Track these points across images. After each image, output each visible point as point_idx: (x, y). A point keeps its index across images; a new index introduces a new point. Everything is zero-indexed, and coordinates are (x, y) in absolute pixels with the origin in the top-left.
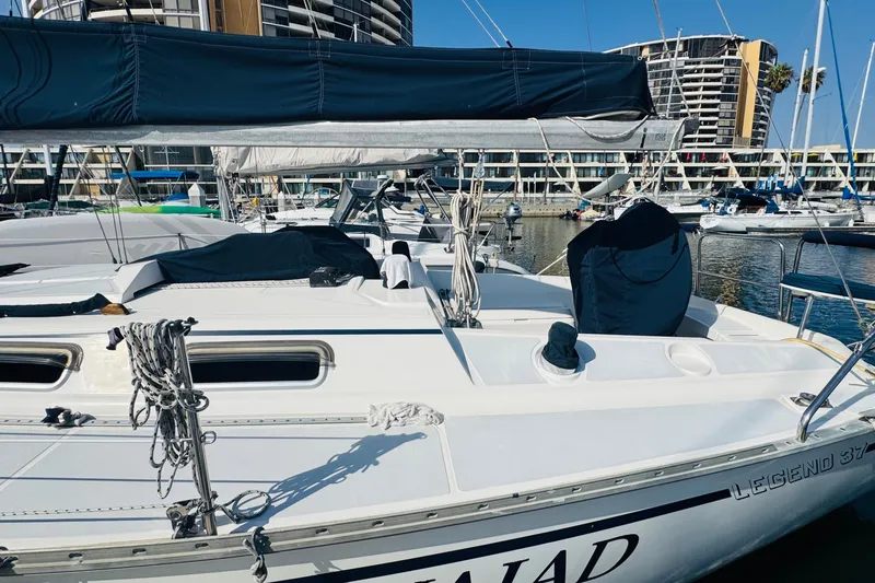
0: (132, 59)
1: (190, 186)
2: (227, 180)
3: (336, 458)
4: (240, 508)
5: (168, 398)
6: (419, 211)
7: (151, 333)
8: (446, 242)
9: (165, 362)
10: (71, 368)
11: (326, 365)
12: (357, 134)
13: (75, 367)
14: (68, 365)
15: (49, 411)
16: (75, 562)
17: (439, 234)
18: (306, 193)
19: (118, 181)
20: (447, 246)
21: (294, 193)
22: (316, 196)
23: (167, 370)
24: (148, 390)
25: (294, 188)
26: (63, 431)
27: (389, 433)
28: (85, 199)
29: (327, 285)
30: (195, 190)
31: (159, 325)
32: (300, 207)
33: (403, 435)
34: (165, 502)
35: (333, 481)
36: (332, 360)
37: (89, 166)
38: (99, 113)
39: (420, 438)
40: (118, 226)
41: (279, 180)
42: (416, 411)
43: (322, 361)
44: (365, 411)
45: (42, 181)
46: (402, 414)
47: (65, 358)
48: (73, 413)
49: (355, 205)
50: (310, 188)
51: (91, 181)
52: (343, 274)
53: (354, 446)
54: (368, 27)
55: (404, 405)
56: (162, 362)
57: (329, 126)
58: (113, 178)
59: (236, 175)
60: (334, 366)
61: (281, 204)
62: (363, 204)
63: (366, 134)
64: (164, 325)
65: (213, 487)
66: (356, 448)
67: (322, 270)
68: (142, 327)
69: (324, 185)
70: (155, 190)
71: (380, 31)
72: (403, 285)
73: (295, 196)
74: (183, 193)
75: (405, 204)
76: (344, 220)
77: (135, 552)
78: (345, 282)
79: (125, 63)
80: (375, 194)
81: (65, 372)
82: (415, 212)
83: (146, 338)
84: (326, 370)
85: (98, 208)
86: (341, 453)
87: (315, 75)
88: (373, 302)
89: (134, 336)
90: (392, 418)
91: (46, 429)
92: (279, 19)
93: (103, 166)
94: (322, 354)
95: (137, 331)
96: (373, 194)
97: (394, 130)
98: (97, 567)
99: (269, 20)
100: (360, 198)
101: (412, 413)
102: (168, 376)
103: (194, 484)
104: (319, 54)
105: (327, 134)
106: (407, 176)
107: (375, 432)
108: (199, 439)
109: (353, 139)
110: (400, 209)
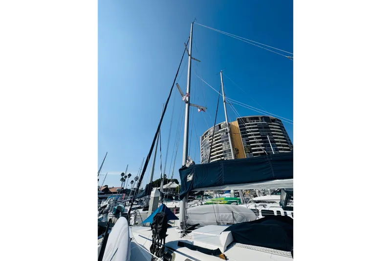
30: (232, 191)
38: (216, 183)
40: (217, 208)
57: (278, 181)
79: (220, 170)
92: (247, 140)
99: (244, 141)
104: (268, 159)
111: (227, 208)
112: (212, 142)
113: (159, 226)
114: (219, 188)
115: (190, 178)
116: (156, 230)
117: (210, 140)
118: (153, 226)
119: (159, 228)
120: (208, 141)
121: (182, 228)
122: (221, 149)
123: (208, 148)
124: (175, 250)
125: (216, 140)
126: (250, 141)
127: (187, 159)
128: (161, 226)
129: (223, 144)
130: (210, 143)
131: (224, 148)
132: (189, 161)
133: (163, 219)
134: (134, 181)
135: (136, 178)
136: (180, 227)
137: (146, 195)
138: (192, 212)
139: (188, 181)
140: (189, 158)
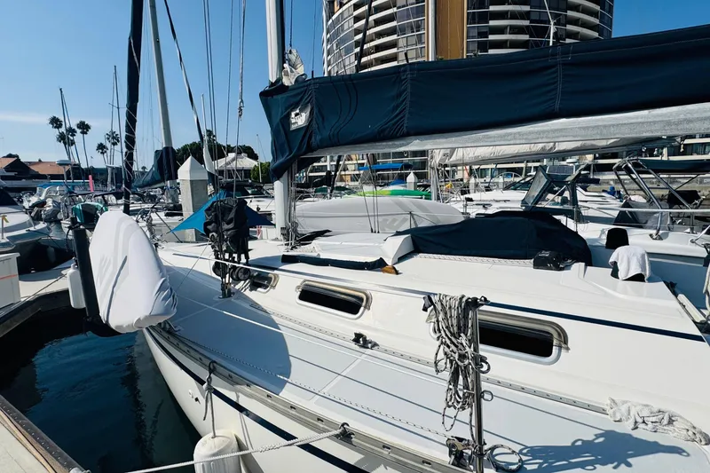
0: (405, 90)
1: (407, 175)
2: (438, 170)
3: (579, 443)
4: (497, 458)
5: (462, 357)
6: (609, 193)
7: (455, 303)
8: (650, 228)
9: (462, 328)
10: (365, 307)
11: (560, 347)
12: (594, 127)
13: (367, 307)
14: (364, 304)
15: (356, 334)
16: (385, 452)
17: (642, 219)
18: (492, 177)
19: (362, 172)
20: (654, 232)
21: (482, 177)
22: (501, 180)
23: (462, 335)
24: (449, 347)
25: (482, 173)
26: (363, 350)
27: (635, 434)
28: (342, 184)
29: (550, 269)
30: (411, 178)
31: (461, 299)
32: (488, 189)
33: (656, 443)
34: (447, 433)
35: (582, 465)
36: (566, 342)
37: (347, 162)
38: (383, 131)
39: (680, 453)
41: (470, 167)
42: (671, 422)
43: (555, 342)
44: (604, 402)
45: (324, 174)
46: (654, 419)
47: (361, 299)
48: (368, 339)
49: (548, 189)
50: (496, 173)
51: (347, 173)
52: (564, 260)
53: (598, 436)
54: (563, 21)
55: (656, 410)
56: (459, 328)
57: (565, 123)
58: (359, 170)
59: (446, 166)
60: (568, 349)
61: (472, 187)
62: (556, 189)
63: (605, 126)
64: (464, 300)
65: (485, 436)
66: (601, 440)
67: (546, 254)
68: (448, 298)
69: (508, 169)
70: (382, 177)
71: (575, 22)
72: (639, 278)
73: (482, 180)
74: (402, 179)
75: (592, 186)
76: (536, 203)
77: (424, 462)
78: (567, 267)
79: (399, 95)
80: (569, 179)
81: (362, 309)
82: (603, 194)
83: (450, 308)
84: (560, 351)
85: (350, 191)
86: (585, 439)
87: (554, 78)
88: (606, 292)
89: (442, 304)
90: (640, 420)
91: (353, 345)
92: (481, 34)
93: (355, 162)
94: (555, 335)
95: (444, 301)
96: (567, 180)
97: (640, 120)
98: (398, 462)
99: (473, 37)
100: (554, 183)
101: (665, 422)
102: (463, 339)
103: (469, 427)
104: (559, 59)
105: (561, 130)
106: (595, 158)
107: (619, 429)
108: (480, 396)
109: (589, 133)
110: (586, 191)
111: (400, 205)
112: (367, 27)
113: (226, 227)
114: (390, 147)
115: (299, 120)
116: (221, 235)
117: (357, 19)
118: (209, 227)
119: (228, 230)
120: (349, 25)
121: (285, 238)
122: (394, 58)
123: (348, 51)
124: (276, 269)
125: (378, 22)
126: (492, 37)
127: (283, 58)
128: (231, 226)
129: (402, 43)
130: (357, 32)
131: (402, 56)
132: (293, 66)
133: (234, 211)
134: (108, 145)
135: (114, 138)
136: (282, 237)
137: (163, 180)
138: (306, 213)
139: (293, 127)
140: (293, 57)
